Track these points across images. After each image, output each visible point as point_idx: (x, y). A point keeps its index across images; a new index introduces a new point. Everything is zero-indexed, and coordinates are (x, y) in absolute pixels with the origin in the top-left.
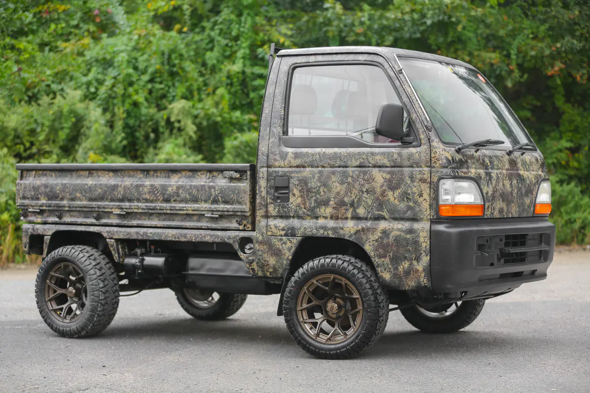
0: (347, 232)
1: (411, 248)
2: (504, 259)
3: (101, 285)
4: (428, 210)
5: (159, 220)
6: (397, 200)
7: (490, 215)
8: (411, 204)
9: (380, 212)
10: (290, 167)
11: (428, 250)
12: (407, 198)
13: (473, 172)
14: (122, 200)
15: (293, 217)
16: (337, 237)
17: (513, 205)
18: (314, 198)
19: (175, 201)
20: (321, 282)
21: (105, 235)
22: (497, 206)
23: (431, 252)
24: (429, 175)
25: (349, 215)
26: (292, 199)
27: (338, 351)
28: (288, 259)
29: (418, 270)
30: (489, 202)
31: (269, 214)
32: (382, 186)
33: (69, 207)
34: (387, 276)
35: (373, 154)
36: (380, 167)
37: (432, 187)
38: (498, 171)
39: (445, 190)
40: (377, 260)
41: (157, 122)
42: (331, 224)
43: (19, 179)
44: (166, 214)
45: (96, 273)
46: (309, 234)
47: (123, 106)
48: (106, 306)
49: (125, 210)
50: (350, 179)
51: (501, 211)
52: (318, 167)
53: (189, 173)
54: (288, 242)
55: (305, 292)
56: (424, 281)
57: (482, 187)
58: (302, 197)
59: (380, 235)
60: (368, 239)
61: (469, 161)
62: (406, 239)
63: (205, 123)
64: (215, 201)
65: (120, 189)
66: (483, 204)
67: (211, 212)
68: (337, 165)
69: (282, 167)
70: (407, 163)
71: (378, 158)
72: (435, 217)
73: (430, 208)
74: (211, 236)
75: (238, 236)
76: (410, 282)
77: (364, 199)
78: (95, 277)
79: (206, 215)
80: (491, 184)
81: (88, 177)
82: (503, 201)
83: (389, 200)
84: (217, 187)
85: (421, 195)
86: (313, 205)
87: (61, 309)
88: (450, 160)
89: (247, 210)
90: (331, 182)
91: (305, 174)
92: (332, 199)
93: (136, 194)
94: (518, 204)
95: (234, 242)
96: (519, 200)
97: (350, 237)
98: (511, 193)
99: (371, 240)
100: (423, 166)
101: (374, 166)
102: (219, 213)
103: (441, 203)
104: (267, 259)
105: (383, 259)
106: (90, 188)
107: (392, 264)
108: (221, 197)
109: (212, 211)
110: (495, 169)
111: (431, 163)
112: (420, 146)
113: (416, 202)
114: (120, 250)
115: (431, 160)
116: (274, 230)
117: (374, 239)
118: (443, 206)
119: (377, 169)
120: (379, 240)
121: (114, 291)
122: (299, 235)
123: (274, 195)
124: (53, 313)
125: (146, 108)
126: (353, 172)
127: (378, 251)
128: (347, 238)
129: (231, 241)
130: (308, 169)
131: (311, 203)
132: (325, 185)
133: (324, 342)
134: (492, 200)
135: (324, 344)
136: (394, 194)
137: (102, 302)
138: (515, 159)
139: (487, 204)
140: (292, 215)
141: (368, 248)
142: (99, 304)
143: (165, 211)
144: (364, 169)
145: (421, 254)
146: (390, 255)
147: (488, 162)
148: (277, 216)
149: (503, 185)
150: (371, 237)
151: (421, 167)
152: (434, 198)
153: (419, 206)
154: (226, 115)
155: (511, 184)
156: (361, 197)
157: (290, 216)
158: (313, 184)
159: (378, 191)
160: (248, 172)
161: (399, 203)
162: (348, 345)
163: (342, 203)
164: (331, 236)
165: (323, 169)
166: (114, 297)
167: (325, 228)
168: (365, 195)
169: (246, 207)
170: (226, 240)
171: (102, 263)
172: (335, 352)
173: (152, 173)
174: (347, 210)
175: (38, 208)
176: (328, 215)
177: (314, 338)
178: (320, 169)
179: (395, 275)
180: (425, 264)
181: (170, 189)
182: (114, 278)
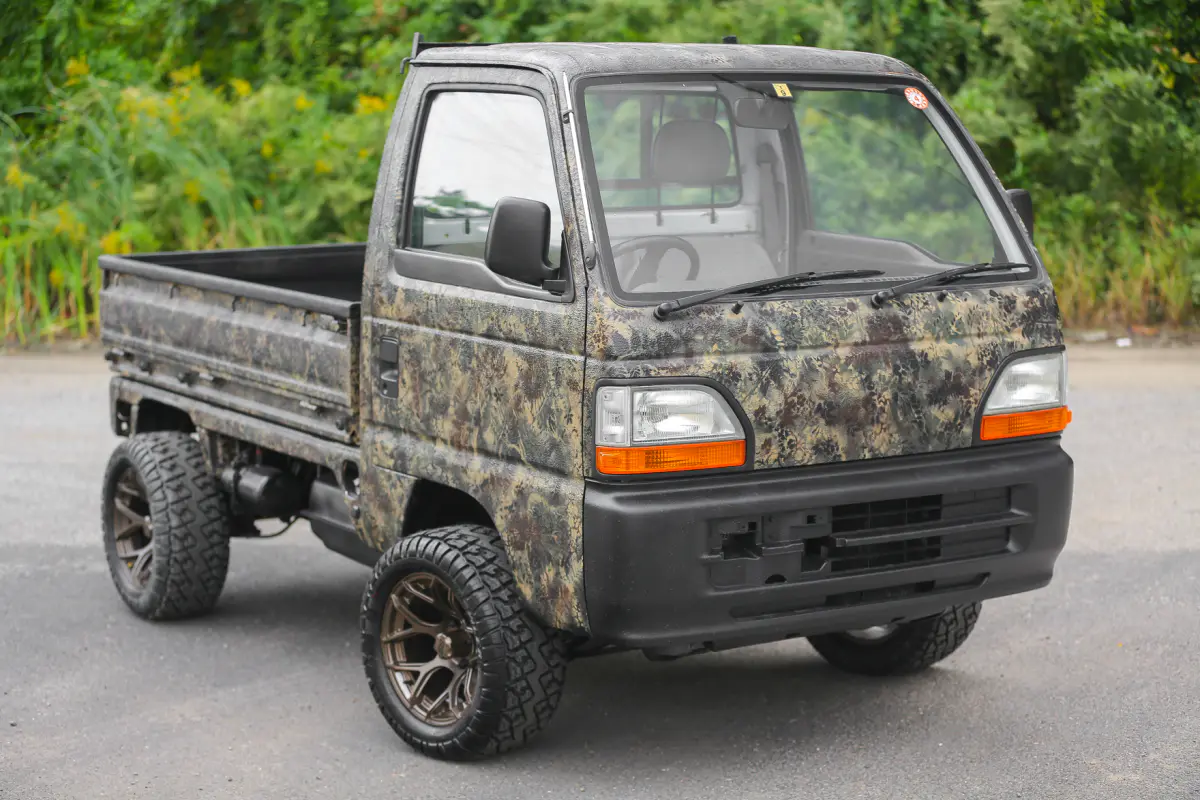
0: (471, 481)
1: (556, 537)
2: (831, 560)
3: (174, 522)
4: (580, 454)
5: (256, 400)
6: (536, 421)
7: (777, 460)
8: (555, 435)
9: (514, 446)
10: (400, 320)
11: (580, 547)
12: (551, 422)
13: (707, 364)
14: (209, 351)
15: (405, 431)
16: (459, 487)
17: (876, 428)
18: (428, 395)
19: (267, 365)
20: (422, 587)
21: (194, 418)
22: (804, 437)
23: (586, 551)
24: (582, 373)
25: (474, 445)
26: (402, 392)
27: (440, 744)
28: (399, 522)
29: (567, 591)
30: (770, 429)
31: (374, 419)
32: (516, 386)
33: (154, 353)
34: (527, 592)
35: (505, 310)
36: (515, 341)
37: (585, 402)
38: (813, 354)
39: (610, 412)
40: (512, 553)
41: (964, 45)
42: (452, 456)
43: (102, 286)
44: (257, 390)
45: (165, 498)
46: (424, 473)
47: (898, 10)
48: (189, 562)
49: (213, 372)
50: (474, 363)
51: (824, 447)
52: (434, 327)
53: (286, 310)
54: (398, 483)
55: (393, 606)
56: (579, 617)
57: (740, 397)
58: (414, 389)
59: (515, 497)
60: (499, 502)
61: (699, 337)
62: (549, 515)
63: (1054, 48)
64: (311, 377)
65: (205, 328)
66: (744, 437)
67: (308, 399)
68: (458, 327)
69: (390, 319)
70: (551, 340)
71: (513, 319)
72: (590, 475)
73: (582, 451)
74: (312, 448)
75: (340, 456)
76: (559, 614)
77: (493, 411)
78: (162, 505)
79: (303, 404)
80: (780, 386)
81: (172, 296)
82: (829, 423)
83: (525, 421)
84: (313, 347)
85: (570, 420)
86: (427, 410)
87: (135, 558)
88: (624, 341)
89: (349, 403)
90: (450, 364)
91: (418, 339)
92: (452, 403)
93: (223, 343)
94: (899, 424)
95: (337, 467)
96: (905, 414)
97: (476, 491)
98: (868, 401)
99: (503, 505)
100: (573, 350)
101: (508, 340)
102: (318, 403)
103: (598, 441)
104: (374, 515)
105: (519, 552)
106: (174, 319)
107: (533, 569)
108: (319, 369)
109: (309, 396)
110: (802, 348)
111: (585, 345)
112: (573, 302)
113: (562, 434)
114: (220, 451)
115: (585, 337)
116: (380, 453)
117: (508, 505)
118: (601, 450)
119: (510, 345)
120: (514, 508)
121: (207, 533)
122: (410, 472)
123: (380, 379)
124: (123, 563)
125: (943, 14)
126: (479, 345)
127: (512, 532)
128: (471, 492)
129: (332, 465)
130: (423, 329)
131: (424, 408)
132: (442, 368)
133: (423, 718)
134: (782, 425)
135: (424, 722)
136: (532, 407)
137: (178, 556)
138: (901, 314)
139: (760, 439)
140: (402, 426)
141: (499, 521)
142: (172, 562)
143: (256, 384)
144: (495, 343)
145: (571, 553)
146: (528, 547)
147: (776, 332)
148: (384, 425)
149: (832, 385)
150: (502, 497)
151: (571, 352)
152: (589, 429)
153: (567, 442)
154: (1099, 31)
155: (868, 378)
156: (489, 406)
157: (400, 429)
158: (429, 364)
159: (511, 394)
160: (349, 321)
161: (539, 431)
162: (455, 735)
163: (463, 415)
164: (452, 484)
165: (441, 332)
166: (207, 545)
167: (442, 463)
168: (494, 403)
169: (346, 396)
170: (327, 460)
171: (188, 474)
172: (435, 745)
173: (244, 301)
174: (471, 430)
175: (122, 347)
176: (447, 436)
177: (408, 705)
178: (437, 331)
179: (538, 592)
180: (576, 579)
181: (259, 340)
182: (211, 507)
